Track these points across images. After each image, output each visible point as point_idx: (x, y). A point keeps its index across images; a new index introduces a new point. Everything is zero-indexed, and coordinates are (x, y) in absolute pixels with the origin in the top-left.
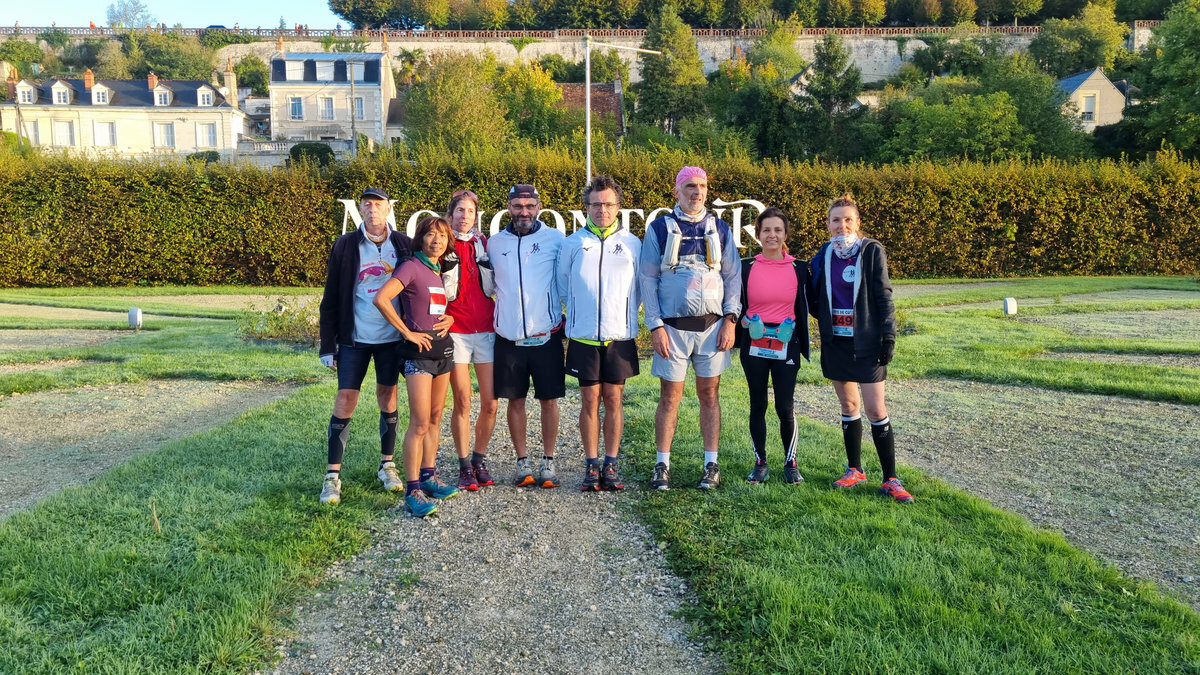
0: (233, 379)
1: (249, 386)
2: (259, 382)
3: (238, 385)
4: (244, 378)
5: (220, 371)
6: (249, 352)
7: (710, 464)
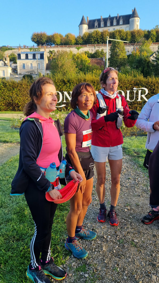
0: (8, 142)
1: (12, 145)
2: (15, 144)
3: (9, 144)
4: (11, 142)
5: (4, 139)
6: (13, 132)
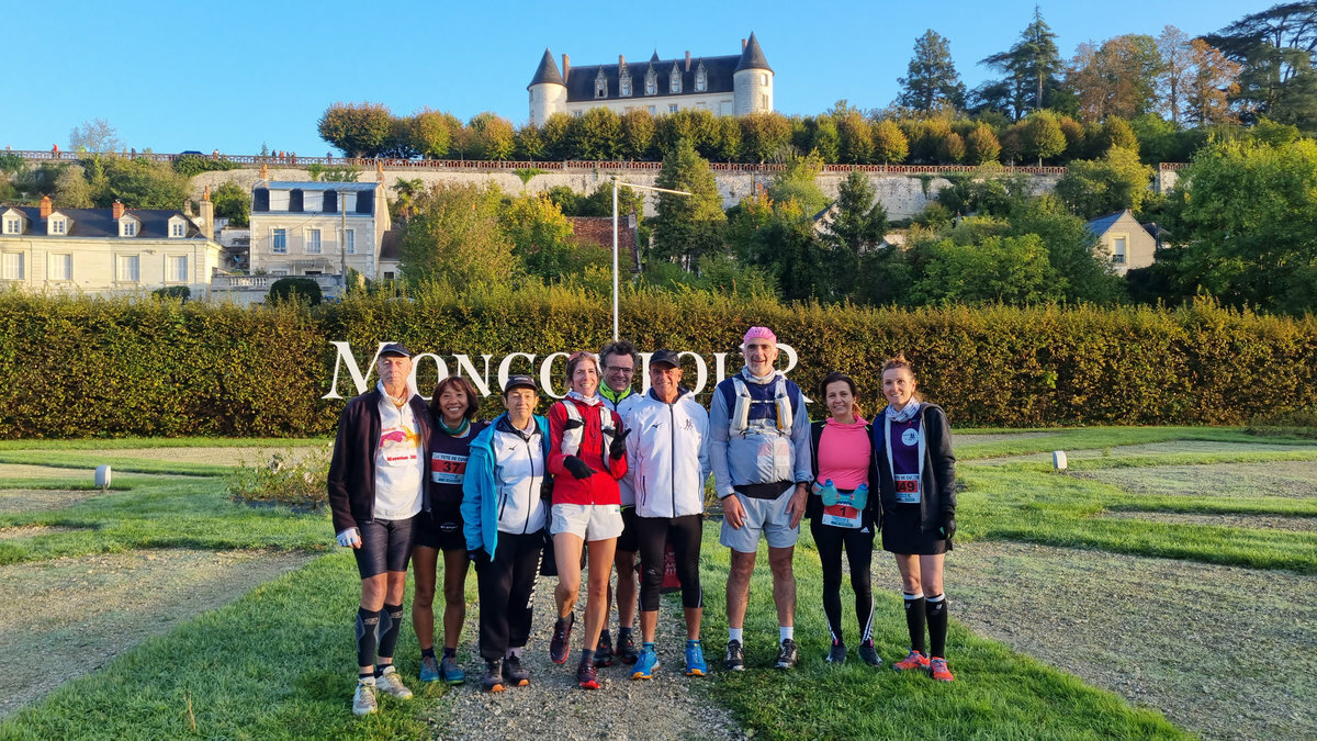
0: (231, 547)
1: (252, 556)
2: (262, 552)
3: (240, 555)
4: (245, 547)
5: (216, 539)
6: (243, 515)
7: (787, 641)
